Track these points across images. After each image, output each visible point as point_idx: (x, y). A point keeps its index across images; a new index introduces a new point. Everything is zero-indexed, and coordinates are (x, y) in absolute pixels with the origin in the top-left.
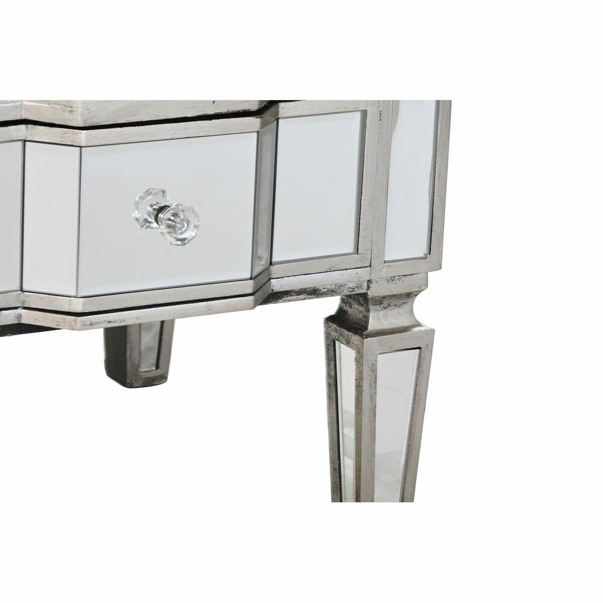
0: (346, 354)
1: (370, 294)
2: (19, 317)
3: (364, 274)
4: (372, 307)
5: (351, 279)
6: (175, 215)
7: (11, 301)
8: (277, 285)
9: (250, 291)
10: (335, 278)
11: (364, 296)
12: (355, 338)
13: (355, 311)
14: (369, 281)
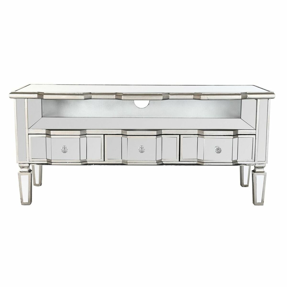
2: (197, 163)
4: (256, 168)
12: (254, 173)
14: (255, 164)
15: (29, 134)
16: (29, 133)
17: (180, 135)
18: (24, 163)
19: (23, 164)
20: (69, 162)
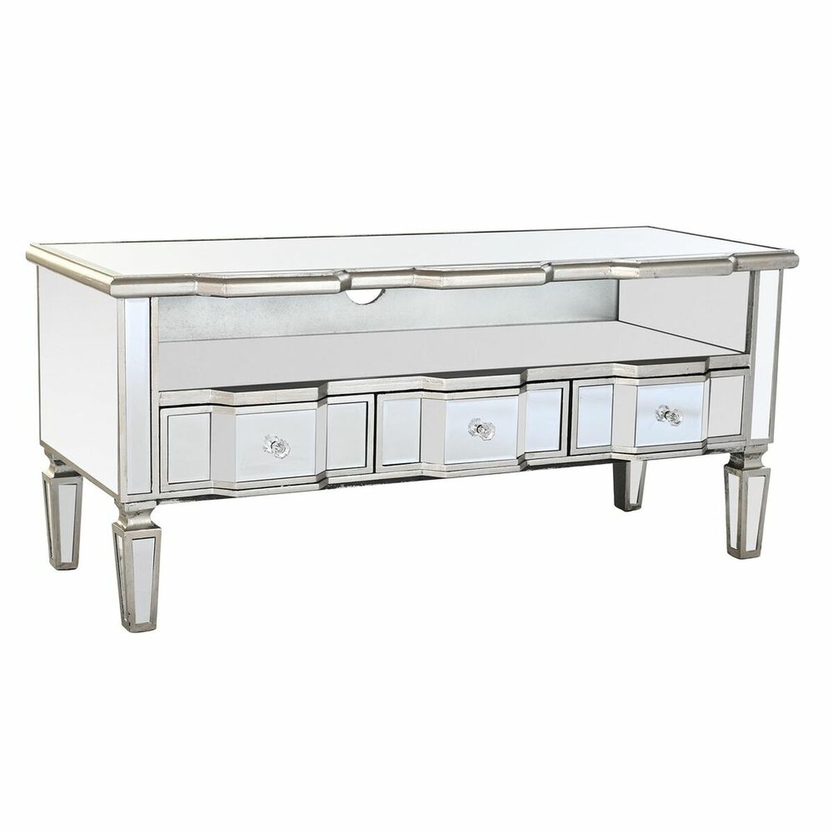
0: (734, 479)
1: (745, 453)
2: (611, 456)
3: (743, 444)
4: (745, 459)
5: (737, 446)
6: (674, 414)
7: (608, 449)
8: (709, 447)
9: (701, 447)
10: (732, 445)
11: (742, 453)
12: (739, 472)
13: (738, 461)
14: (745, 447)
15: (161, 408)
16: (162, 405)
17: (571, 381)
18: (141, 502)
19: (138, 502)
20: (284, 486)
